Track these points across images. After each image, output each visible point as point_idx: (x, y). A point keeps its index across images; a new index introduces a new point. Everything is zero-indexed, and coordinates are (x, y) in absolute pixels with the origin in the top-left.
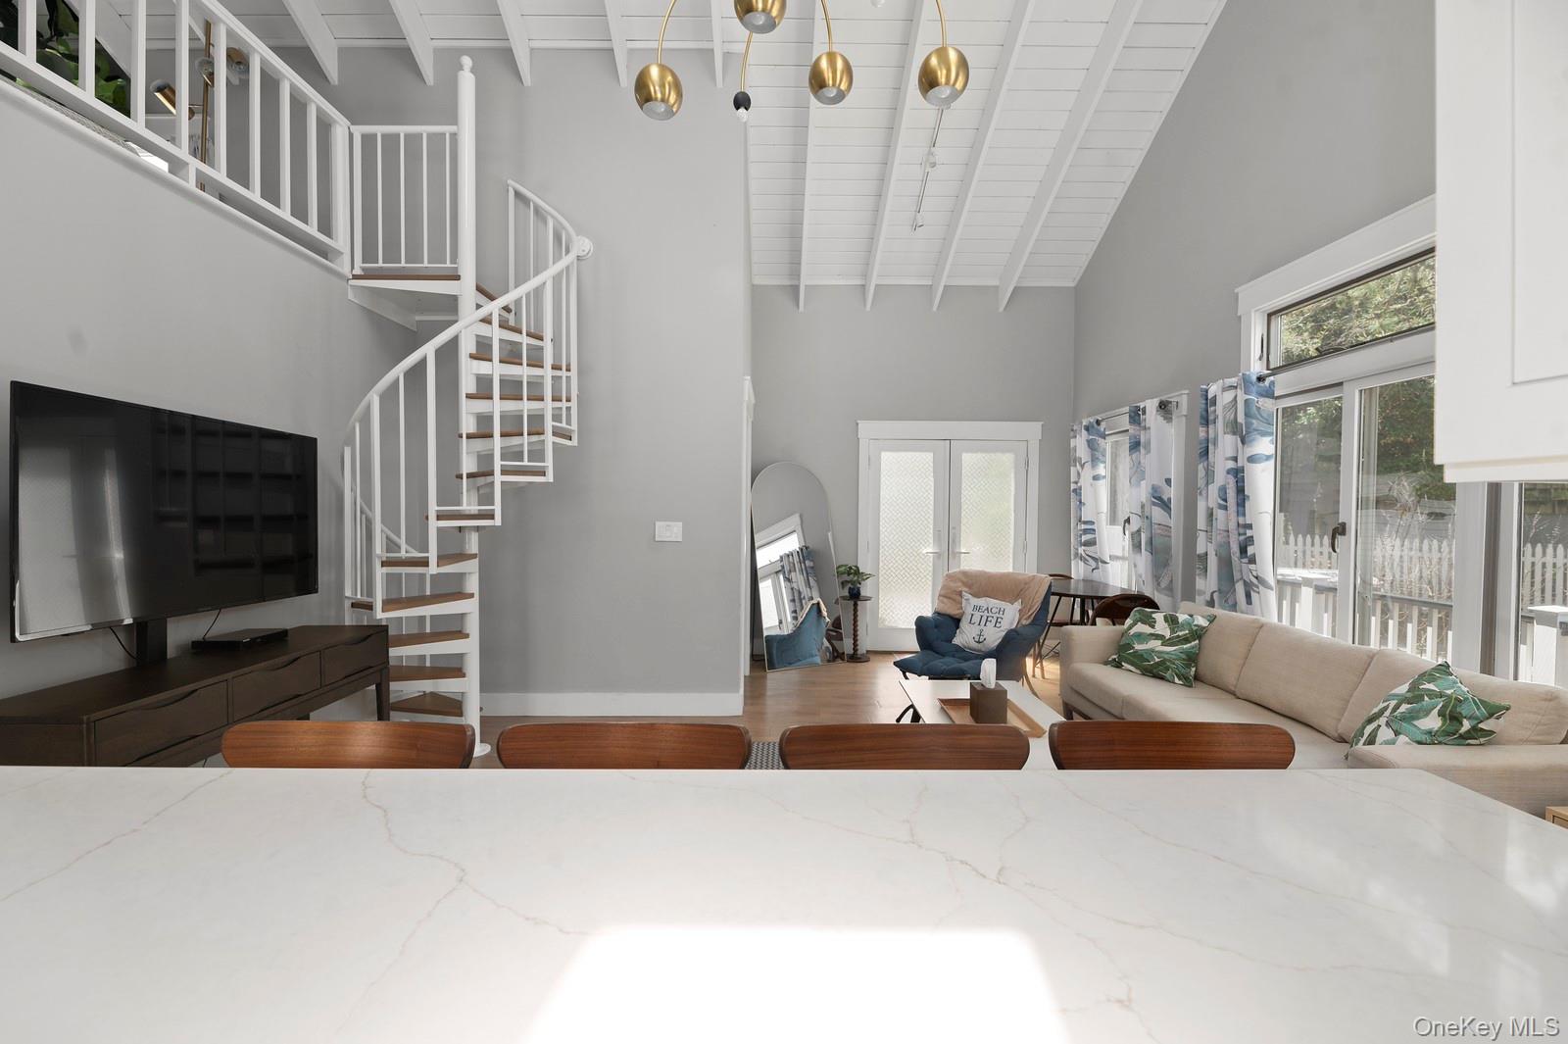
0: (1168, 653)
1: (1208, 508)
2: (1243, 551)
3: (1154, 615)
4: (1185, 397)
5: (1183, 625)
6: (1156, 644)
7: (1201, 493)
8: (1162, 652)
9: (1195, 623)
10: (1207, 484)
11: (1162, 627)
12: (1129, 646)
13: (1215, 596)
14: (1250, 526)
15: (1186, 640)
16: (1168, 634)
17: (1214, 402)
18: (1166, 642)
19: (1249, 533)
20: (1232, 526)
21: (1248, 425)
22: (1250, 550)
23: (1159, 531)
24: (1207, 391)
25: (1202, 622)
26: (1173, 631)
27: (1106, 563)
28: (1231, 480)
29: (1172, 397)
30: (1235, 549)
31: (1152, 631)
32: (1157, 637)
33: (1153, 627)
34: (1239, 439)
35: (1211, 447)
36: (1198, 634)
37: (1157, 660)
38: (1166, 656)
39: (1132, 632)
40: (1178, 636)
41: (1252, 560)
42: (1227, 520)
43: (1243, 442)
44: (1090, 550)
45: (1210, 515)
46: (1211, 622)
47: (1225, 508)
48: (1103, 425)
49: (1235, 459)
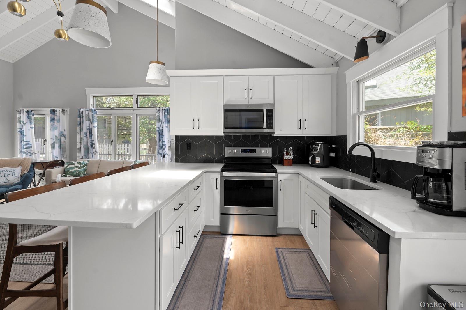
0: (80, 170)
1: (80, 137)
2: (92, 146)
3: (74, 163)
4: (69, 110)
5: (82, 163)
6: (77, 169)
7: (78, 134)
8: (78, 170)
9: (85, 162)
10: (80, 131)
11: (77, 165)
12: (69, 171)
13: (83, 157)
14: (94, 141)
15: (84, 166)
16: (79, 166)
17: (82, 112)
18: (79, 168)
19: (93, 142)
20: (89, 141)
21: (93, 120)
22: (94, 146)
23: (63, 143)
24: (80, 110)
25: (86, 162)
26: (80, 165)
27: (35, 153)
28: (88, 131)
29: (65, 109)
30: (89, 146)
31: (75, 166)
32: (76, 167)
33: (75, 165)
34: (90, 122)
35: (81, 123)
36: (86, 165)
37: (78, 172)
38: (80, 171)
39: (68, 167)
40: (82, 166)
41: (94, 148)
42: (87, 140)
43: (91, 123)
44: (28, 150)
45: (81, 139)
46: (88, 162)
47: (87, 137)
48: (33, 112)
49: (89, 126)
